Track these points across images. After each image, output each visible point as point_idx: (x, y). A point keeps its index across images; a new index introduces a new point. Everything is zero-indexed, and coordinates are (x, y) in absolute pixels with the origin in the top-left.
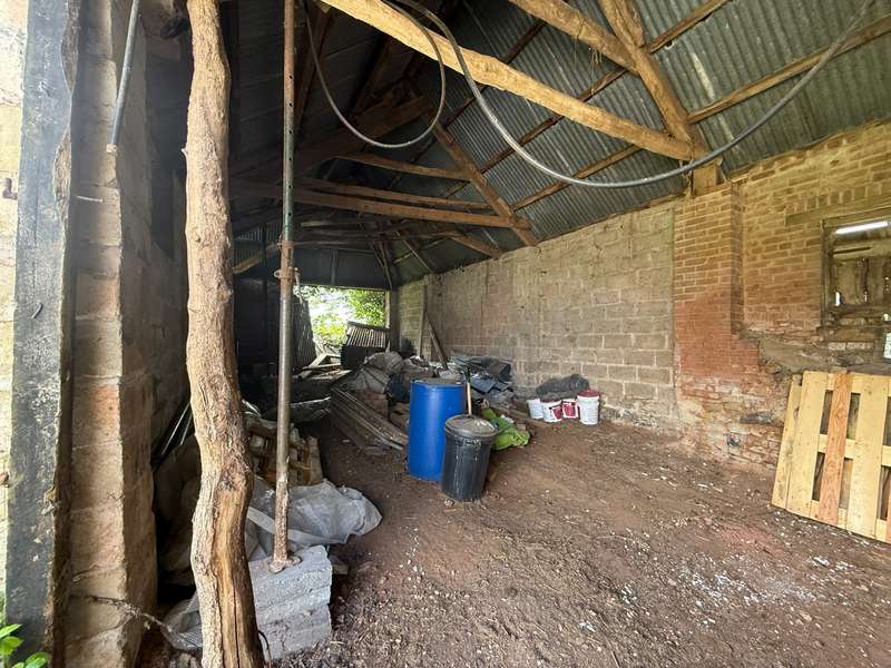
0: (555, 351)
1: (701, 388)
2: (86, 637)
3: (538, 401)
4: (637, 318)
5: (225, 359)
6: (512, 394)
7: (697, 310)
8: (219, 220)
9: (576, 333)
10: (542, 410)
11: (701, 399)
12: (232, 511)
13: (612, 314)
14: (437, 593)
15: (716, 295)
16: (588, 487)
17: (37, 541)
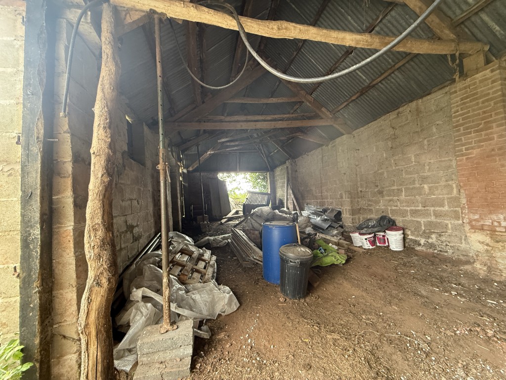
0: (369, 201)
1: (487, 223)
2: (62, 356)
3: (357, 234)
4: (429, 174)
5: (103, 215)
6: (342, 230)
7: (477, 163)
8: (105, 142)
9: (383, 188)
10: (361, 241)
11: (488, 232)
12: (99, 299)
13: (407, 173)
14: (258, 359)
15: (493, 150)
16: (385, 296)
17: (32, 306)
